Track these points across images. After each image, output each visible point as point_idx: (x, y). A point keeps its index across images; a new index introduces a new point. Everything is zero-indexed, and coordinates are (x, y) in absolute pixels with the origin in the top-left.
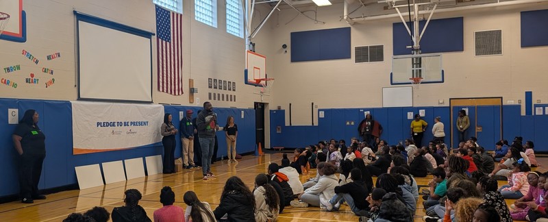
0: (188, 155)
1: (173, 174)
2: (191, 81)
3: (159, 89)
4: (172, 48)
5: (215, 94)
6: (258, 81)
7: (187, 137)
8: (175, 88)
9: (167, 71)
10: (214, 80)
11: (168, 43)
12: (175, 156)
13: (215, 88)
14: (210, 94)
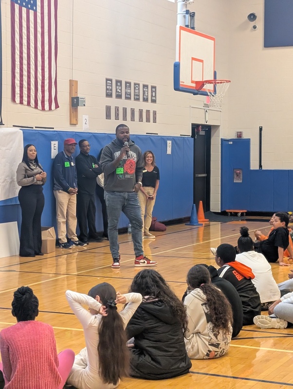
0: (67, 223)
1: (37, 257)
2: (73, 84)
3: (13, 99)
4: (39, 21)
5: (117, 109)
6: (200, 84)
7: (66, 190)
8: (43, 97)
9: (29, 64)
10: (117, 82)
11: (32, 12)
12: (43, 223)
13: (119, 96)
14: (108, 109)
